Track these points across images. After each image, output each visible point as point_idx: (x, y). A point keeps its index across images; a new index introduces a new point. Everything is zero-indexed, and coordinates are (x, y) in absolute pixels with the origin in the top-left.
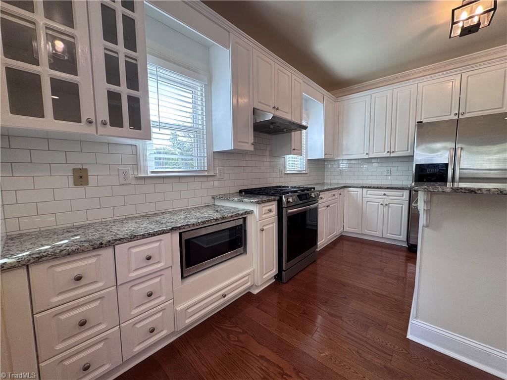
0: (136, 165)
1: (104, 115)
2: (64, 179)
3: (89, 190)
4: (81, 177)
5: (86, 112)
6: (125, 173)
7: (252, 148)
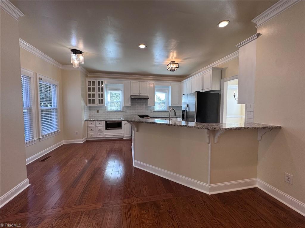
0: (106, 109)
1: (98, 103)
2: (96, 112)
3: (99, 113)
4: (98, 111)
5: (96, 103)
6: (104, 111)
7: (130, 105)
